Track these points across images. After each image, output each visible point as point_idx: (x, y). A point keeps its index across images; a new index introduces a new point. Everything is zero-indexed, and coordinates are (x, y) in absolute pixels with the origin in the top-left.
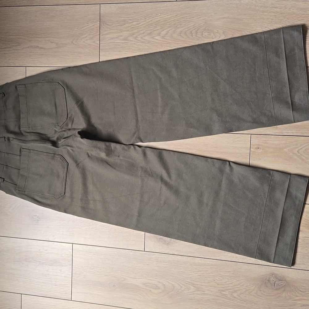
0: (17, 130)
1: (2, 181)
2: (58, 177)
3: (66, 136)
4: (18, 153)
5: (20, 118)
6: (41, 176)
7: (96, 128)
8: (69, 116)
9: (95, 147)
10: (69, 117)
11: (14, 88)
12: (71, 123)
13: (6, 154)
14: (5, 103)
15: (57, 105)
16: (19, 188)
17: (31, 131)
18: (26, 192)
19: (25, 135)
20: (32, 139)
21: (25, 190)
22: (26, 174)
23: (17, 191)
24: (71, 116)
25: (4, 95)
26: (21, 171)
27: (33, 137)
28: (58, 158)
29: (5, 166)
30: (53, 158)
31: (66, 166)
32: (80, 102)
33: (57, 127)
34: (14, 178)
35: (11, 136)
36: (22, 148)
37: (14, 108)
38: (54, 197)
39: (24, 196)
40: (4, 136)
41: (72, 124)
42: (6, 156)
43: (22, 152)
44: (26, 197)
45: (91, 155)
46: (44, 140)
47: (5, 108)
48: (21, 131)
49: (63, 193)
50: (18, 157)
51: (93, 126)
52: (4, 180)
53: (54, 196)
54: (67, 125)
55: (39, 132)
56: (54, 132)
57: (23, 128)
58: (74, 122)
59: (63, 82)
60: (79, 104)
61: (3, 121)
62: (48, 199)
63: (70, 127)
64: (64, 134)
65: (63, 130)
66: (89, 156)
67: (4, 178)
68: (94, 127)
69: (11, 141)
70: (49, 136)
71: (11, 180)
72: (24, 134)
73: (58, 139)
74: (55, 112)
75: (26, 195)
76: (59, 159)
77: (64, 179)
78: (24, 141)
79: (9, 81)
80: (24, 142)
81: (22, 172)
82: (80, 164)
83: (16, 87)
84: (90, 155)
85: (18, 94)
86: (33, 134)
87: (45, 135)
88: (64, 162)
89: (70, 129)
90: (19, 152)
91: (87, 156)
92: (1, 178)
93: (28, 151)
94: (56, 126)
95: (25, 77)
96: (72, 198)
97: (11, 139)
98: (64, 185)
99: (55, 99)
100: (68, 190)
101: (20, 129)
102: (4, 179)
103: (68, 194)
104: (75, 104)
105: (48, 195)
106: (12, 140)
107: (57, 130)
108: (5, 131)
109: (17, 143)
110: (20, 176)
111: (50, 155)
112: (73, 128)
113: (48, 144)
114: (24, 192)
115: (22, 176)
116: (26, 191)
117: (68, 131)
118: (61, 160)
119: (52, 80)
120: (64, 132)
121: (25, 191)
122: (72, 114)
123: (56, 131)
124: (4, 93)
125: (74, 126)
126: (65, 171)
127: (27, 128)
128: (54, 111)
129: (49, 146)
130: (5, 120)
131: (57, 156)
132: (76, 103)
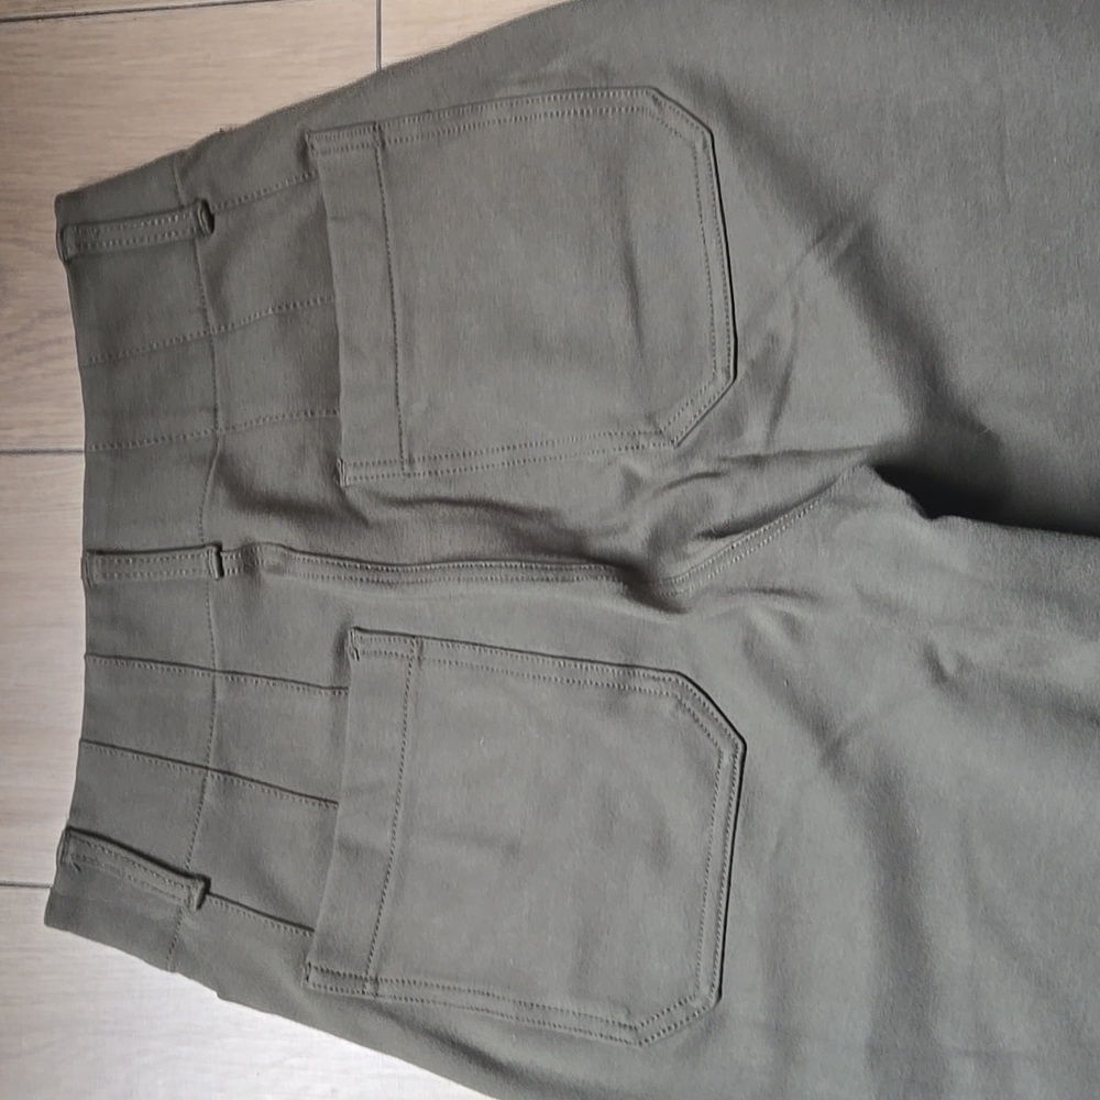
0: (311, 486)
1: (190, 897)
2: (660, 851)
3: (721, 516)
4: (321, 667)
5: (334, 395)
6: (513, 849)
7: (990, 440)
8: (751, 351)
9: (1036, 592)
10: (753, 364)
11: (292, 160)
12: (768, 409)
13: (221, 683)
14: (216, 279)
15: (645, 274)
16: (324, 951)
17: (428, 492)
18: (384, 989)
19: (379, 525)
20: (447, 551)
21: (379, 969)
22: (382, 839)
23: (313, 975)
24: (768, 353)
25: (203, 219)
26: (340, 811)
27: (453, 538)
28: (656, 699)
29: (212, 781)
30: (617, 698)
31: (726, 761)
32: (849, 233)
33: (650, 444)
34: (289, 872)
35: (271, 533)
36: (359, 629)
37: (287, 314)
38: (633, 1029)
39: (374, 1023)
40: (207, 540)
41: (776, 417)
42: (219, 697)
43: (353, 662)
44: (391, 1030)
45: (964, 664)
46: (549, 551)
47: (212, 319)
48: (341, 492)
49: (705, 989)
50: (320, 704)
51: (967, 422)
52: (206, 891)
53: (629, 1014)
54: (734, 425)
55: (491, 494)
56: (613, 485)
57: (363, 472)
58: (793, 397)
59: (698, 85)
60: (842, 244)
61: (200, 424)
62: (571, 1038)
63: (754, 437)
64: (707, 504)
65: (699, 466)
66: (938, 675)
67: (208, 874)
68: (978, 428)
69: (263, 574)
70: (573, 520)
71: (265, 885)
72: (373, 513)
73: (657, 542)
74: (630, 327)
75: (391, 1014)
76: (667, 706)
77: (714, 868)
78: (378, 571)
79: (243, 113)
80: (384, 577)
81: (349, 822)
82: (852, 748)
83: (303, 153)
84: (950, 667)
85: (321, 204)
86: (444, 510)
87: (544, 515)
88: (711, 729)
89: (756, 461)
90: (328, 664)
91: (920, 678)
92: (187, 875)
93: (401, 648)
94: (642, 441)
95: (373, 69)
96: (784, 1036)
97: (268, 557)
98: (708, 926)
99: (624, 221)
100: (745, 967)
101: (335, 474)
102: (207, 882)
103: (747, 1000)
104: (808, 249)
105: (570, 1005)
106: (277, 570)
107: (642, 469)
108: (222, 493)
109: (320, 585)
110: (336, 853)
111: (593, 674)
112: (780, 446)
113: (593, 584)
114: (369, 987)
115: (353, 851)
116: (382, 976)
117: (741, 475)
118: (684, 718)
119: (603, 70)
120: (707, 484)
121: (376, 981)
122: (773, 338)
123: (632, 484)
124: (205, 205)
125: (792, 434)
126: (721, 805)
127: (397, 469)
128: (618, 316)
129: (603, 600)
130: (215, 410)
131: (649, 686)
132: (819, 239)
